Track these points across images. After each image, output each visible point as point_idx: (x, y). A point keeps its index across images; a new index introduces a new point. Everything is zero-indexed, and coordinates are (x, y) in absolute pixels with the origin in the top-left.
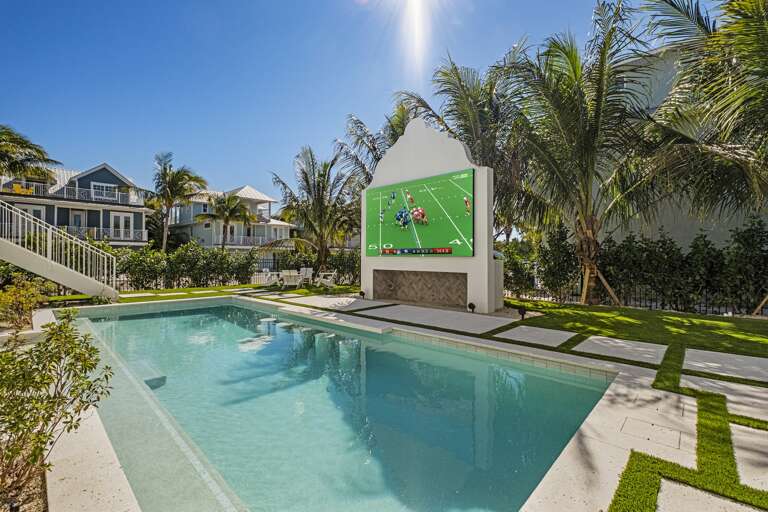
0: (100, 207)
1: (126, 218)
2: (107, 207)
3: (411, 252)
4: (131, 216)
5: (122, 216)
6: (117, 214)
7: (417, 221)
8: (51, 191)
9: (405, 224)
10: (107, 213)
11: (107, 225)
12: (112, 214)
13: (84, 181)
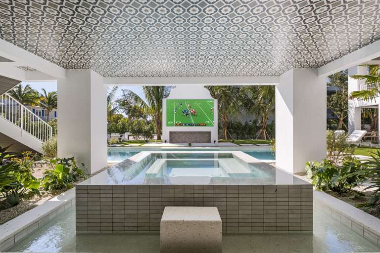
3: (189, 125)
7: (192, 114)
9: (187, 115)
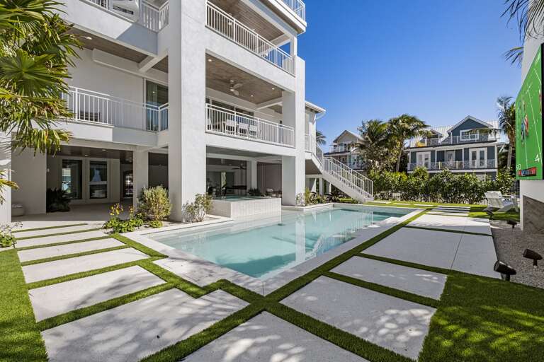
0: (462, 147)
1: (481, 152)
2: (466, 146)
4: (485, 150)
5: (478, 151)
6: (474, 150)
8: (440, 141)
10: (467, 150)
11: (467, 158)
12: (471, 151)
13: (455, 132)
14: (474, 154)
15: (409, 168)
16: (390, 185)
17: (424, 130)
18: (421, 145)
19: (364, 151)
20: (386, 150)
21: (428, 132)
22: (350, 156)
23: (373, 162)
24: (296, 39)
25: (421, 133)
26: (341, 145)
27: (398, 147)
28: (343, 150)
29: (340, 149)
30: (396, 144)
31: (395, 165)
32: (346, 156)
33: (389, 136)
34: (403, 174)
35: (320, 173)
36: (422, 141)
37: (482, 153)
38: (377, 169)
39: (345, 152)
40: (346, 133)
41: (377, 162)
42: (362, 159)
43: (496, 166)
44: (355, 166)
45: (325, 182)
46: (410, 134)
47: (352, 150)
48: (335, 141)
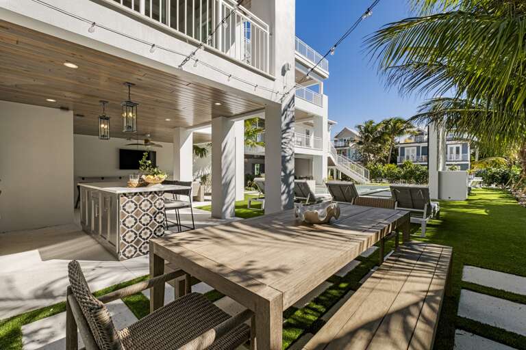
4: (460, 146)
5: (455, 147)
6: (451, 146)
8: (425, 138)
12: (449, 147)
14: (451, 149)
15: (398, 160)
16: (380, 173)
17: (411, 130)
18: (409, 141)
19: (361, 146)
20: (379, 145)
21: (414, 132)
22: (349, 150)
23: (369, 156)
24: (322, 83)
25: (408, 132)
26: (341, 140)
27: (390, 142)
28: (343, 145)
29: (341, 144)
30: (388, 140)
31: (386, 157)
32: (346, 150)
33: (383, 134)
34: (393, 166)
35: (334, 165)
36: (410, 139)
37: (458, 149)
38: (371, 161)
39: (345, 146)
40: (345, 130)
41: (372, 155)
42: (360, 153)
43: (469, 159)
44: (354, 158)
45: (337, 171)
46: (401, 133)
47: (351, 145)
48: (336, 137)
